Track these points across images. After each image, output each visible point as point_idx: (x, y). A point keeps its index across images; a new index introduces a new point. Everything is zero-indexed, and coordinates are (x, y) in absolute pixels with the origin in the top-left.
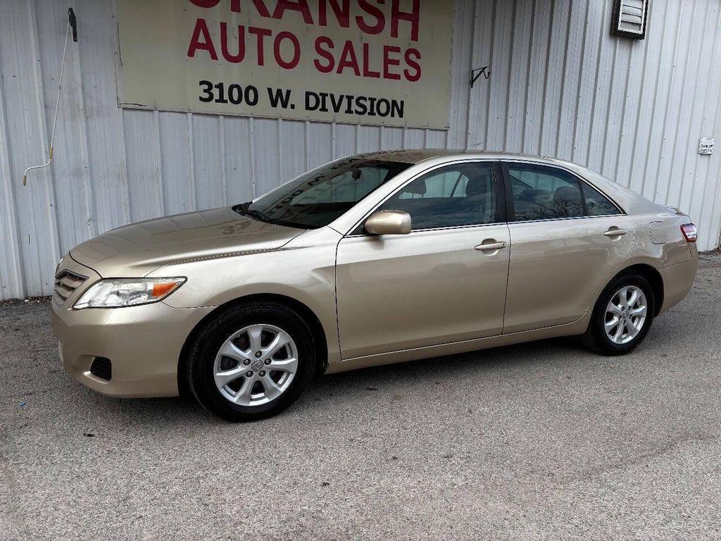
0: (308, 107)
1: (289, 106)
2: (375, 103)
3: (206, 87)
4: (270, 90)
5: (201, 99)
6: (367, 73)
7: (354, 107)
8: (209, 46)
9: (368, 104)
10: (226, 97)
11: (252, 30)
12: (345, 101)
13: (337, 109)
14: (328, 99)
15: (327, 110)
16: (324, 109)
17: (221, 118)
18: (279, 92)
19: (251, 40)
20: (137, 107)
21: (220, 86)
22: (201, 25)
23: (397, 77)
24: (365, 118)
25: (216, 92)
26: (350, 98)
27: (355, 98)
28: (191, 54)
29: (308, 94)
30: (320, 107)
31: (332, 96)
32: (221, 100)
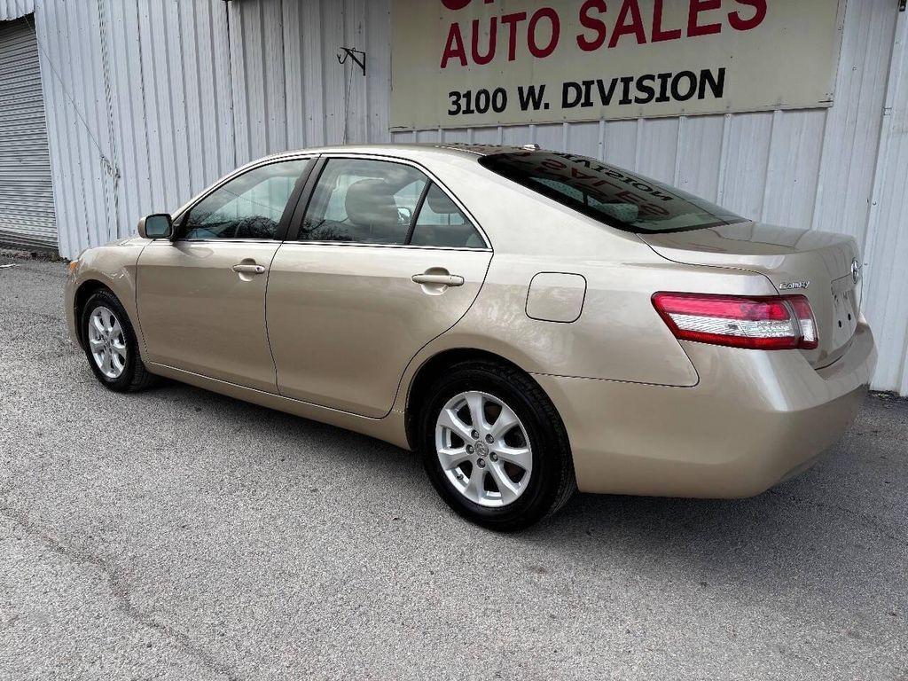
0: (565, 105)
1: (542, 105)
2: (670, 81)
3: (454, 98)
4: (520, 90)
5: (451, 113)
6: (659, 36)
7: (634, 92)
8: (460, 53)
9: (656, 85)
10: (473, 107)
11: (505, 20)
12: (620, 87)
13: (606, 100)
14: (594, 89)
15: (591, 105)
16: (588, 103)
17: (469, 131)
18: (531, 89)
19: (503, 31)
20: (401, 129)
21: (468, 95)
22: (455, 30)
23: (715, 29)
24: (653, 107)
25: (463, 102)
26: (627, 81)
27: (635, 80)
28: (443, 65)
29: (566, 86)
30: (583, 100)
31: (600, 83)
32: (468, 111)
